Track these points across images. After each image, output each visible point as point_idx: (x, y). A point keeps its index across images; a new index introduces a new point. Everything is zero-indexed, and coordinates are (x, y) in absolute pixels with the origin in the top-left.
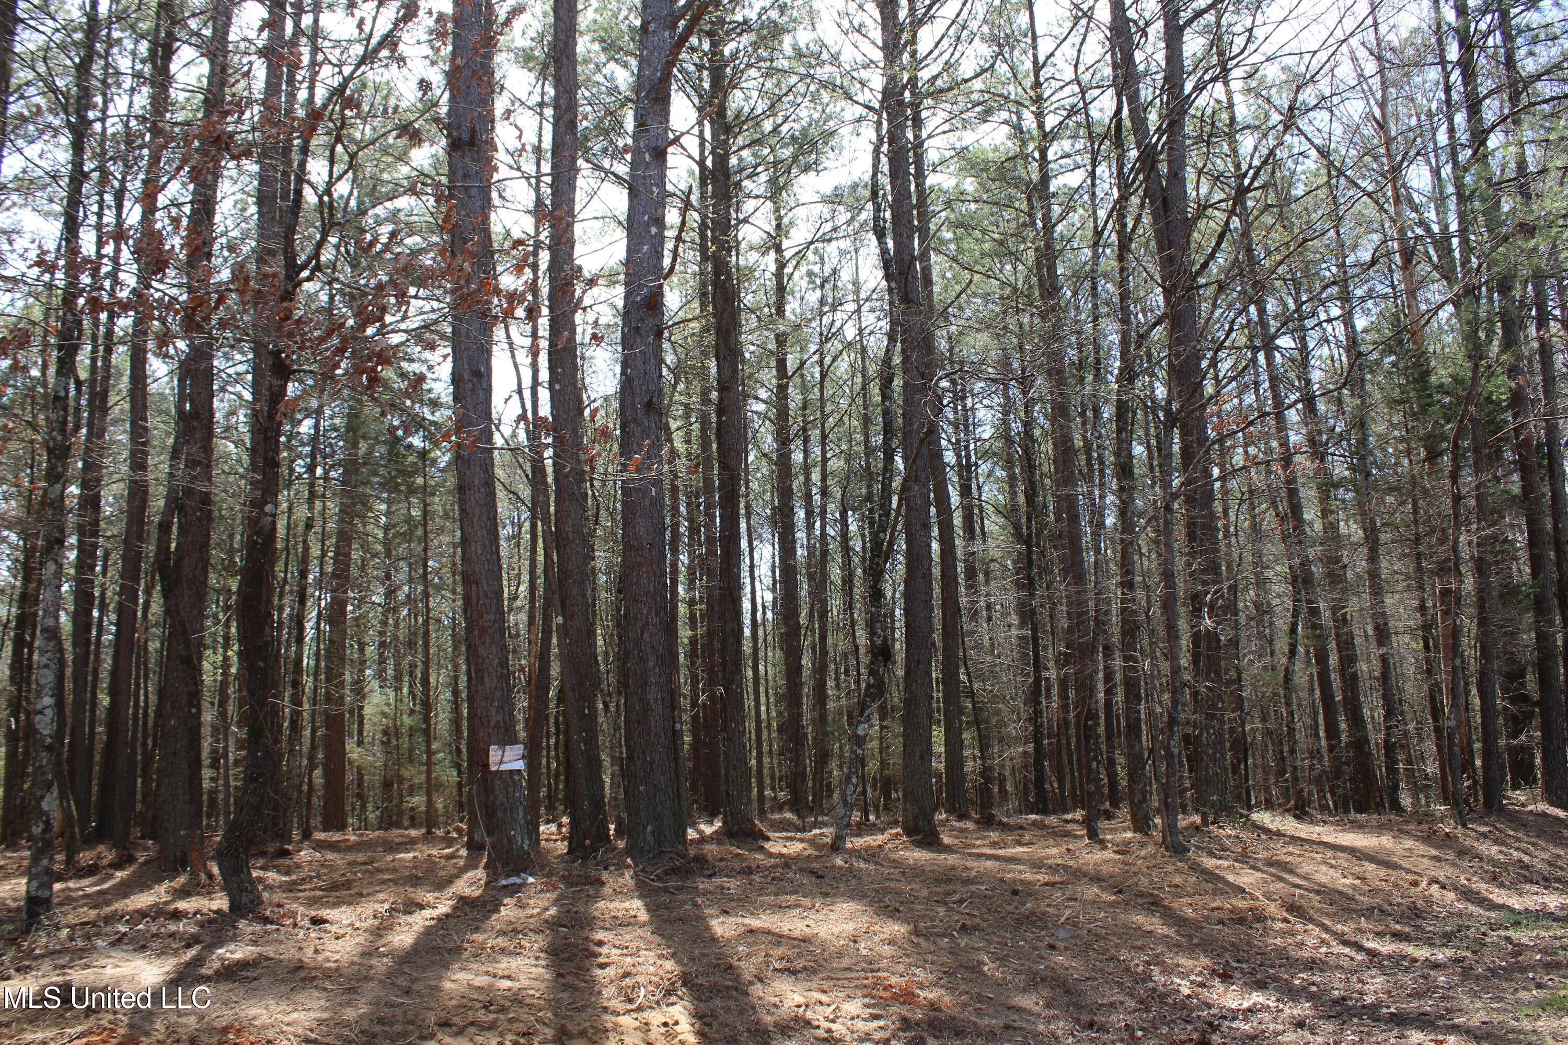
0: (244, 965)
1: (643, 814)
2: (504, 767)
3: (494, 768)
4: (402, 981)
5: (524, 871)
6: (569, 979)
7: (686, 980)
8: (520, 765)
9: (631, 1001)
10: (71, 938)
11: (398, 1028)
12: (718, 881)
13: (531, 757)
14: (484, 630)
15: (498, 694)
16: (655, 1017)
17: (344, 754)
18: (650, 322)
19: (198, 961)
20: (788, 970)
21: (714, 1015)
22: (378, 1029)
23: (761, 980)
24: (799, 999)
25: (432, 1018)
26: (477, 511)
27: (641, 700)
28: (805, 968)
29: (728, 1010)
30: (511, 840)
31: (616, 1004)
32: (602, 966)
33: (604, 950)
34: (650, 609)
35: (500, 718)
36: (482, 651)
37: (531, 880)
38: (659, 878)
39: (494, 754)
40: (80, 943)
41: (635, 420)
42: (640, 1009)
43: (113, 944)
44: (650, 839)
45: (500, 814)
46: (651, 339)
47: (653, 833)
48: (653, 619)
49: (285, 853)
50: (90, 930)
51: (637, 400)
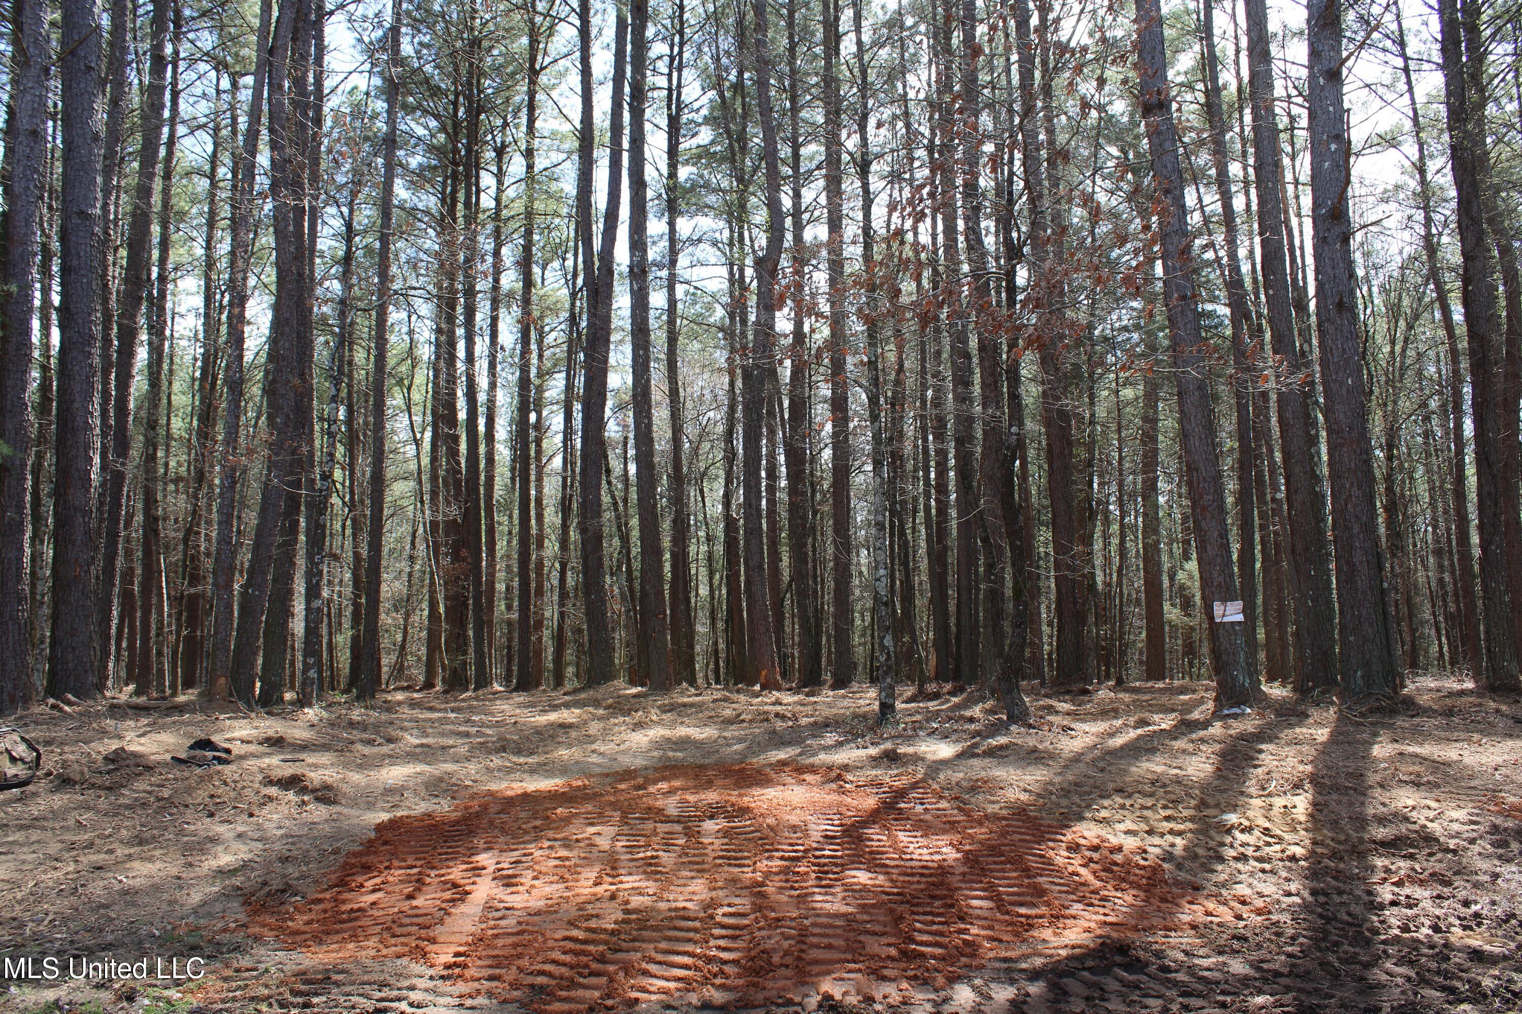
0: (1001, 747)
1: (1353, 661)
2: (1226, 619)
3: (1218, 620)
4: (1101, 764)
5: (1244, 704)
6: (1225, 773)
7: (1314, 779)
8: (1240, 618)
9: (1264, 789)
10: (905, 729)
11: (1086, 789)
12: (1417, 720)
13: (1249, 610)
14: (1204, 508)
15: (1219, 560)
16: (1279, 802)
17: (1162, 614)
18: (1337, 230)
19: (975, 745)
20: (1413, 782)
21: (1326, 805)
22: (1073, 788)
23: (1382, 786)
24: (1410, 802)
25: (1111, 786)
26: (1193, 411)
27: (1348, 563)
28: (1429, 782)
29: (1339, 802)
30: (1234, 679)
31: (1253, 791)
32: (1256, 767)
33: (1262, 756)
34: (1352, 485)
35: (1221, 579)
36: (1204, 525)
37: (1249, 710)
38: (1362, 715)
39: (1218, 608)
40: (910, 733)
41: (1328, 320)
42: (1270, 795)
43: (929, 735)
44: (1360, 682)
45: (1225, 657)
46: (1338, 246)
47: (1363, 677)
48: (1355, 492)
49: (1086, 692)
50: (917, 727)
51: (1329, 301)
